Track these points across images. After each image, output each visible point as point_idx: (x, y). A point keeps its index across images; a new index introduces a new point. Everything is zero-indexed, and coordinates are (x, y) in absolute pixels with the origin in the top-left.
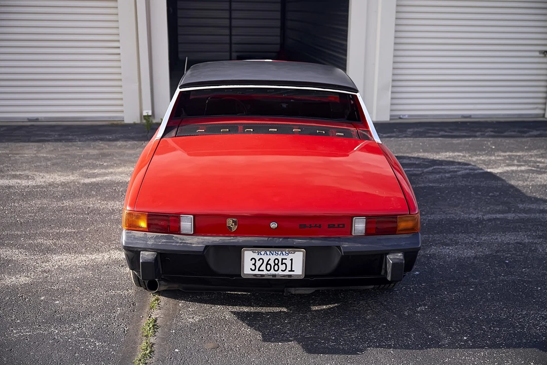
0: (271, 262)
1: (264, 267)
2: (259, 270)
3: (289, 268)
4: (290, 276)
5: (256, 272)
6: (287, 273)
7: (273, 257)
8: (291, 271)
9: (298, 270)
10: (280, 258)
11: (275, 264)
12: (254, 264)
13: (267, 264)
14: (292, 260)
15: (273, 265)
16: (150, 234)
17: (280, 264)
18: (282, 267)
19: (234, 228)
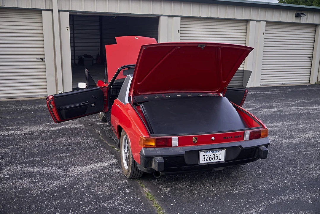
0: (212, 156)
1: (208, 159)
2: (206, 161)
3: (219, 158)
4: (219, 162)
5: (205, 162)
6: (218, 161)
7: (212, 154)
8: (220, 159)
9: (223, 159)
10: (215, 154)
11: (213, 157)
12: (204, 158)
13: (210, 157)
14: (220, 154)
15: (212, 157)
16: (157, 149)
17: (215, 157)
18: (216, 158)
19: (196, 142)
